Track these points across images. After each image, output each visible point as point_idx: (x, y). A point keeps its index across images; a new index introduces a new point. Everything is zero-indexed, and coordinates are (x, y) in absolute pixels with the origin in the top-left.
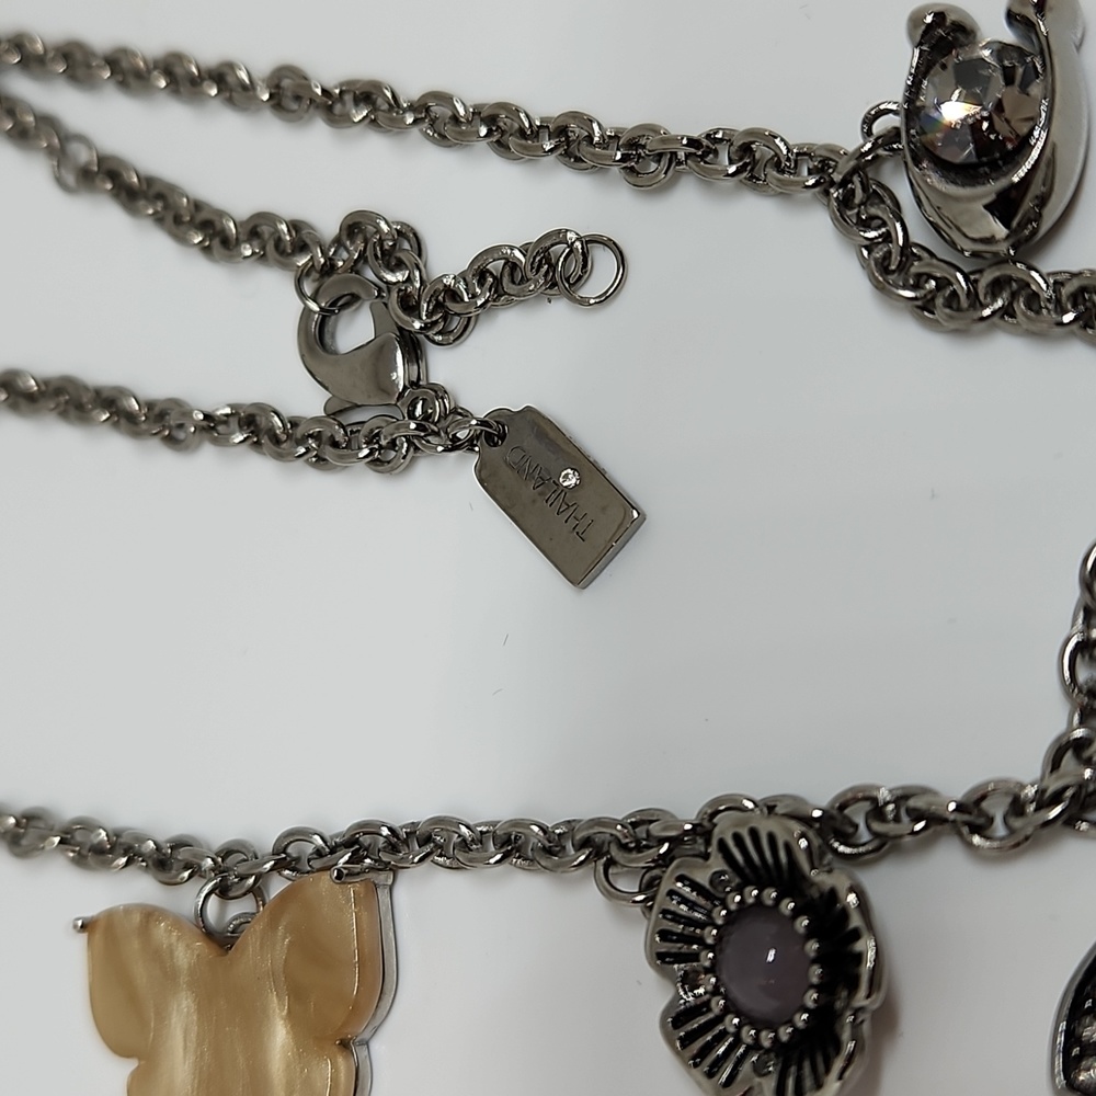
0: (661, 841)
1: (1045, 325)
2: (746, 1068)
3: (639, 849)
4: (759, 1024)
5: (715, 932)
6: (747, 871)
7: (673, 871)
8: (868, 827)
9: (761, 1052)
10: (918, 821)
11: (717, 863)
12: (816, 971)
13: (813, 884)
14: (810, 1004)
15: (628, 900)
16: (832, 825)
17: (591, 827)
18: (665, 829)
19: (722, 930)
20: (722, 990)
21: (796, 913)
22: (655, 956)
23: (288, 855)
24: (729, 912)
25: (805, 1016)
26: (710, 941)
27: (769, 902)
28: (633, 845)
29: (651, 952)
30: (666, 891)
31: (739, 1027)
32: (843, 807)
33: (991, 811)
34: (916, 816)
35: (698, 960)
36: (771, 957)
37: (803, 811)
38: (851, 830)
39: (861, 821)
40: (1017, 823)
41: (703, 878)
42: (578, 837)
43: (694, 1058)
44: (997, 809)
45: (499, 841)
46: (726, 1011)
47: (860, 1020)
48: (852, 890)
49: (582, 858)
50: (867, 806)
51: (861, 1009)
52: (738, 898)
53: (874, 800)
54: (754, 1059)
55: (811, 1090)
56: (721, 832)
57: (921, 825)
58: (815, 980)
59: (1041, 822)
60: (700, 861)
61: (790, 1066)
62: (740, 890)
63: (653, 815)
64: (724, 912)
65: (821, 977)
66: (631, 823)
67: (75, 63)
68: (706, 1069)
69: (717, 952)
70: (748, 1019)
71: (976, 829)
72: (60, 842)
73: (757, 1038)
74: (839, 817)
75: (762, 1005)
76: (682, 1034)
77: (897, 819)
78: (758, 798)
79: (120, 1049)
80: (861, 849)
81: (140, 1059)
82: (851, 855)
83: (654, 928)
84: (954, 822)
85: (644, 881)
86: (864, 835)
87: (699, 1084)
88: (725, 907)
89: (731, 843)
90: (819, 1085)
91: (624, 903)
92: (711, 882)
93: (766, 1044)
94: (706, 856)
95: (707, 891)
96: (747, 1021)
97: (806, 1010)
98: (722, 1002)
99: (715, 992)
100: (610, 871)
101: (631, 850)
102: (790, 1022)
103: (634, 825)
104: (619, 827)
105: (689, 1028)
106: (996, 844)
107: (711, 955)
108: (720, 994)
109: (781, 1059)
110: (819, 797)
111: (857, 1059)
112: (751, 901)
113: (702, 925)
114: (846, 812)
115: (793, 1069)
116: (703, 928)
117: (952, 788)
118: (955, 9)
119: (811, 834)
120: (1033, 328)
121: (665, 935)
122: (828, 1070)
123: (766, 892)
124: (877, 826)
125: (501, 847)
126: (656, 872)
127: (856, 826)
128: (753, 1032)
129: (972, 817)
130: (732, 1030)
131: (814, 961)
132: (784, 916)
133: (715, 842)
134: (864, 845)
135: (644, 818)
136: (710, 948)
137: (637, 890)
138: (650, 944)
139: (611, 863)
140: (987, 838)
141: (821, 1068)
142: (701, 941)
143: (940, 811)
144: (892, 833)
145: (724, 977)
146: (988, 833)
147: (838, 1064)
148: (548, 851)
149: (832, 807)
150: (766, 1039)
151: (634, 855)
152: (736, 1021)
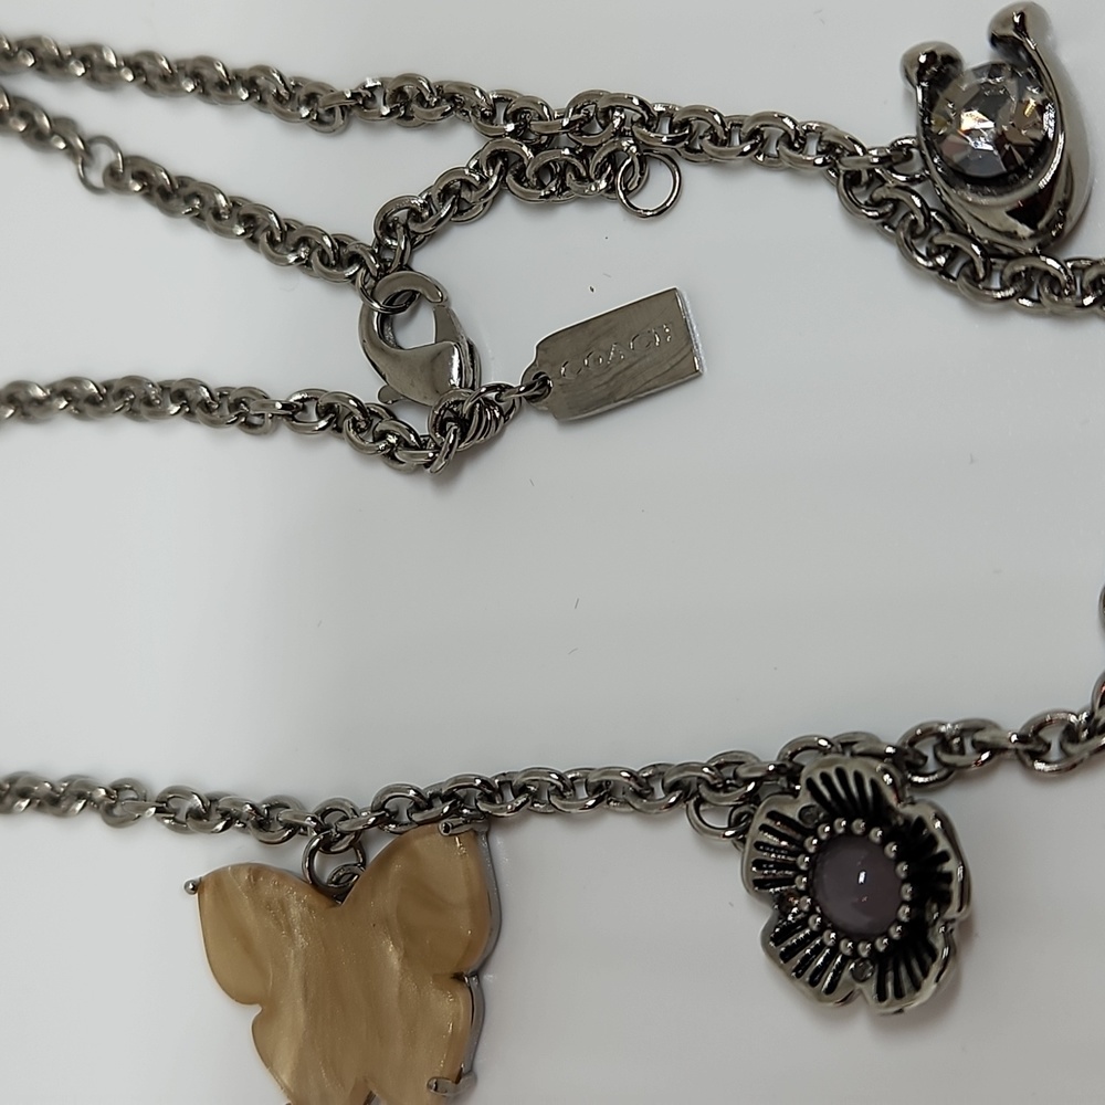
0: (747, 782)
1: (1067, 308)
2: (846, 974)
3: (725, 789)
4: (856, 937)
5: (807, 859)
6: (834, 804)
7: (764, 807)
8: (937, 758)
9: (857, 960)
10: (983, 752)
11: (805, 800)
12: (908, 888)
13: (897, 813)
14: (904, 918)
15: (718, 835)
16: (905, 759)
17: (681, 772)
18: (751, 771)
19: (813, 858)
20: (818, 909)
21: (885, 840)
22: (752, 883)
23: (387, 811)
24: (820, 841)
25: (899, 928)
26: (803, 867)
27: (859, 832)
28: (720, 786)
29: (747, 879)
30: (759, 825)
31: (837, 941)
32: (912, 743)
33: (1048, 739)
34: (981, 747)
35: (794, 884)
36: (861, 879)
37: (878, 748)
38: (921, 762)
39: (929, 752)
40: (1071, 748)
41: (792, 812)
42: (669, 781)
43: (796, 970)
44: (1053, 737)
45: (592, 788)
46: (822, 928)
47: (949, 929)
48: (937, 817)
49: (673, 800)
50: (934, 740)
51: (953, 920)
52: (827, 829)
53: (941, 735)
54: (852, 966)
55: (909, 991)
56: (810, 772)
57: (985, 756)
58: (907, 897)
59: (1096, 747)
60: (791, 798)
61: (887, 972)
62: (829, 821)
63: (736, 757)
64: (815, 841)
65: (912, 894)
66: (716, 766)
67: (93, 66)
68: (807, 979)
69: (810, 877)
70: (843, 933)
71: (1037, 756)
72: (156, 812)
73: (855, 949)
74: (910, 751)
75: (857, 920)
76: (783, 949)
77: (962, 751)
78: (830, 737)
79: (240, 996)
80: (931, 778)
81: (261, 1005)
82: (922, 783)
83: (748, 860)
84: (1017, 750)
85: (733, 817)
86: (931, 765)
87: (803, 992)
88: (816, 837)
89: (819, 782)
90: (917, 987)
91: (717, 838)
92: (800, 816)
93: (864, 954)
94: (795, 794)
95: (797, 823)
96: (842, 936)
97: (899, 922)
98: (819, 920)
99: (812, 911)
100: (702, 808)
101: (718, 790)
102: (886, 934)
103: (719, 766)
104: (706, 770)
105: (789, 943)
106: (1055, 767)
107: (805, 879)
108: (816, 913)
109: (877, 966)
110: (891, 735)
111: (950, 963)
112: (841, 831)
113: (796, 855)
114: (916, 746)
115: (890, 974)
116: (797, 856)
117: (1012, 722)
118: (943, 45)
119: (892, 770)
120: (1056, 309)
121: (758, 864)
122: (925, 974)
123: (855, 823)
124: (946, 758)
125: (594, 793)
126: (744, 809)
127: (925, 758)
128: (850, 944)
129: (1031, 746)
130: (830, 943)
131: (904, 881)
132: (874, 844)
133: (803, 781)
134: (933, 774)
135: (730, 760)
136: (804, 873)
137: (726, 826)
138: (746, 873)
139: (701, 801)
140: (1047, 763)
141: (918, 972)
142: (794, 867)
143: (1004, 743)
144: (960, 764)
145: (819, 897)
146: (1045, 757)
147: (935, 969)
148: (639, 795)
149: (904, 744)
150: (864, 949)
151: (722, 794)
152: (833, 935)
